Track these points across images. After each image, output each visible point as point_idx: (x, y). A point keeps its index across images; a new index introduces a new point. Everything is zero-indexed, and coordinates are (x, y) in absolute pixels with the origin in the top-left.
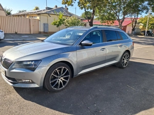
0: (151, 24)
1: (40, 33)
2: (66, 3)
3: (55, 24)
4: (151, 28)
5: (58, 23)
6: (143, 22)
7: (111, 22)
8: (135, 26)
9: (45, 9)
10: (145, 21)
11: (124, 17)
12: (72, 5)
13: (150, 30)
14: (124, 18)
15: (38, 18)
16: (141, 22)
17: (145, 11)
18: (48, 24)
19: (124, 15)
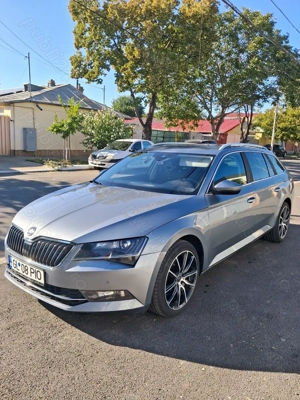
0: (282, 130)
1: (14, 153)
2: (81, 75)
3: (58, 131)
4: (282, 139)
5: (66, 128)
6: (264, 123)
7: (191, 124)
8: (248, 133)
9: (23, 88)
10: (268, 121)
11: (223, 112)
12: (100, 82)
13: (280, 143)
14: (223, 115)
15: (7, 113)
16: (259, 125)
17: (271, 99)
18: (35, 129)
19: (224, 108)
